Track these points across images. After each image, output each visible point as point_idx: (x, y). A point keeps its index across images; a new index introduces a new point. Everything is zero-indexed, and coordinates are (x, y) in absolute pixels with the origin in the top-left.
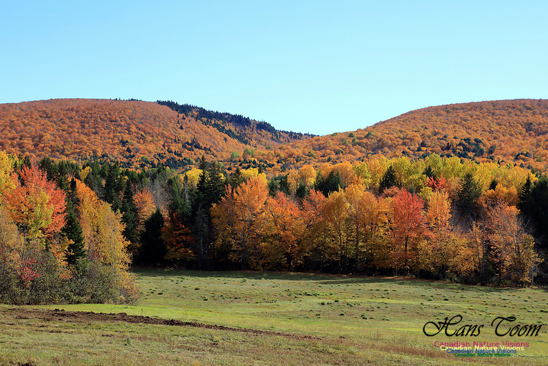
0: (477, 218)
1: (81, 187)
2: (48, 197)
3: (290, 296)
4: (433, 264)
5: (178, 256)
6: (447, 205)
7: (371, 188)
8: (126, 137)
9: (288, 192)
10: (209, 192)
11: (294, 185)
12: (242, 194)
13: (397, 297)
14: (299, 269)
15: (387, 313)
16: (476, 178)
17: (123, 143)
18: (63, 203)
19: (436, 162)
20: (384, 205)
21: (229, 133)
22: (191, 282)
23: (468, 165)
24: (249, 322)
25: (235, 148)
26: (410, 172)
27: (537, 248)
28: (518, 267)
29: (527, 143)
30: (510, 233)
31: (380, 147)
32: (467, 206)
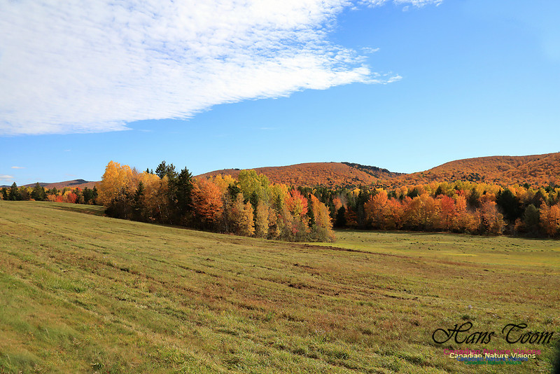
0: (478, 207)
1: (313, 197)
2: (301, 201)
3: (397, 240)
4: (459, 227)
5: (351, 224)
6: (465, 201)
7: (431, 195)
8: (330, 177)
9: (396, 198)
10: (363, 198)
11: (398, 194)
12: (377, 199)
13: (444, 240)
14: (400, 229)
15: (439, 247)
16: (477, 190)
17: (329, 179)
18: (307, 204)
19: (459, 184)
20: (438, 202)
21: (371, 174)
22: (357, 234)
23: (473, 184)
24: (381, 251)
25: (373, 180)
26: (448, 188)
27: (504, 219)
28: (496, 227)
29: (499, 175)
30: (492, 213)
31: (434, 178)
32: (473, 202)
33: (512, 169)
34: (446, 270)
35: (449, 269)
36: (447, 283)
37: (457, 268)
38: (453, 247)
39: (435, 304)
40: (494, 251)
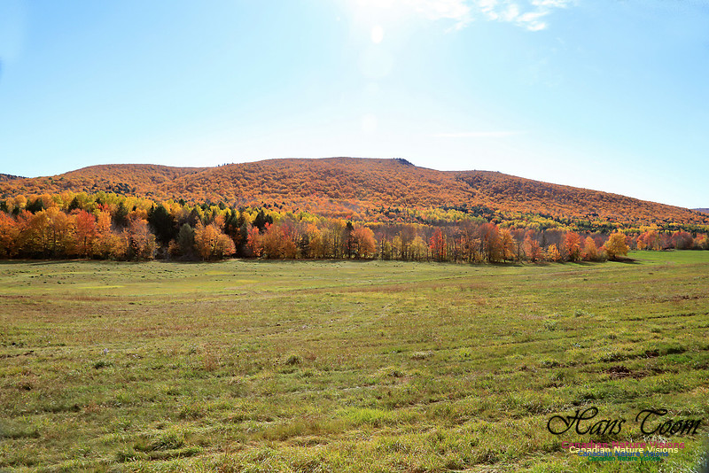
0: (126, 226)
3: (9, 273)
4: (101, 251)
6: (109, 219)
7: (63, 209)
9: (6, 211)
11: (11, 207)
13: (80, 270)
14: (14, 257)
15: (73, 280)
16: (125, 204)
19: (102, 196)
20: (72, 219)
23: (121, 197)
26: (87, 201)
27: (157, 241)
28: (147, 251)
29: (152, 187)
30: (143, 234)
31: (69, 186)
32: (120, 220)
33: (168, 182)
34: (80, 308)
35: (84, 307)
36: (79, 325)
37: (95, 305)
38: (93, 278)
39: (59, 354)
40: (144, 280)
